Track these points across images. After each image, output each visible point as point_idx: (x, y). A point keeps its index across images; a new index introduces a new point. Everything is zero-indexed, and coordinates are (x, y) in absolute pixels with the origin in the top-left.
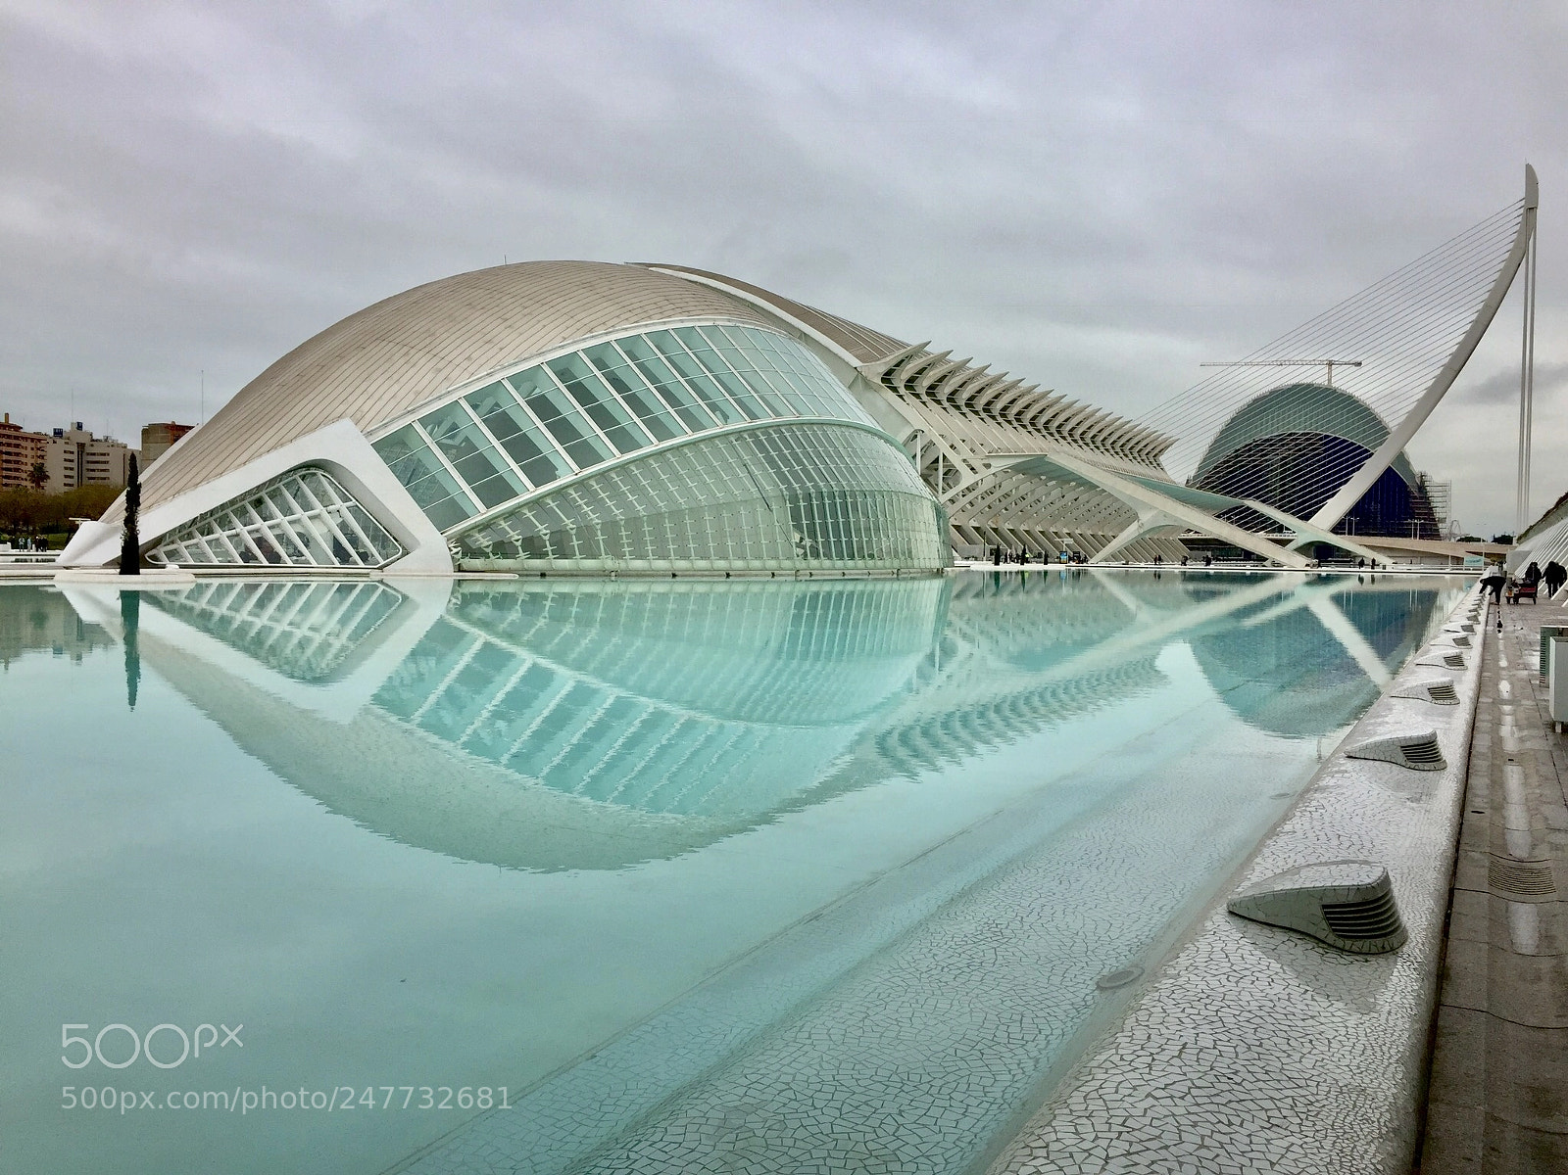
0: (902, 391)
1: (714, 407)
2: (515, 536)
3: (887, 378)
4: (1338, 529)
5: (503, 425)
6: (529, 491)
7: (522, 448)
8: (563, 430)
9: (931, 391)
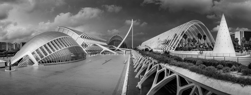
0: (82, 38)
1: (62, 46)
2: (44, 61)
3: (81, 37)
4: (119, 48)
5: (43, 50)
6: (45, 57)
7: (44, 52)
8: (48, 50)
9: (85, 38)
